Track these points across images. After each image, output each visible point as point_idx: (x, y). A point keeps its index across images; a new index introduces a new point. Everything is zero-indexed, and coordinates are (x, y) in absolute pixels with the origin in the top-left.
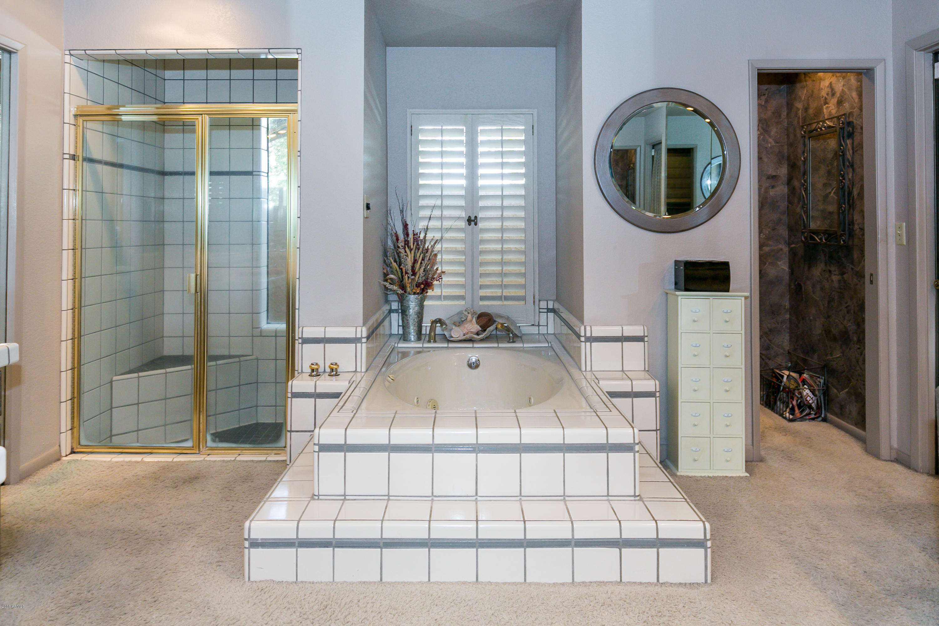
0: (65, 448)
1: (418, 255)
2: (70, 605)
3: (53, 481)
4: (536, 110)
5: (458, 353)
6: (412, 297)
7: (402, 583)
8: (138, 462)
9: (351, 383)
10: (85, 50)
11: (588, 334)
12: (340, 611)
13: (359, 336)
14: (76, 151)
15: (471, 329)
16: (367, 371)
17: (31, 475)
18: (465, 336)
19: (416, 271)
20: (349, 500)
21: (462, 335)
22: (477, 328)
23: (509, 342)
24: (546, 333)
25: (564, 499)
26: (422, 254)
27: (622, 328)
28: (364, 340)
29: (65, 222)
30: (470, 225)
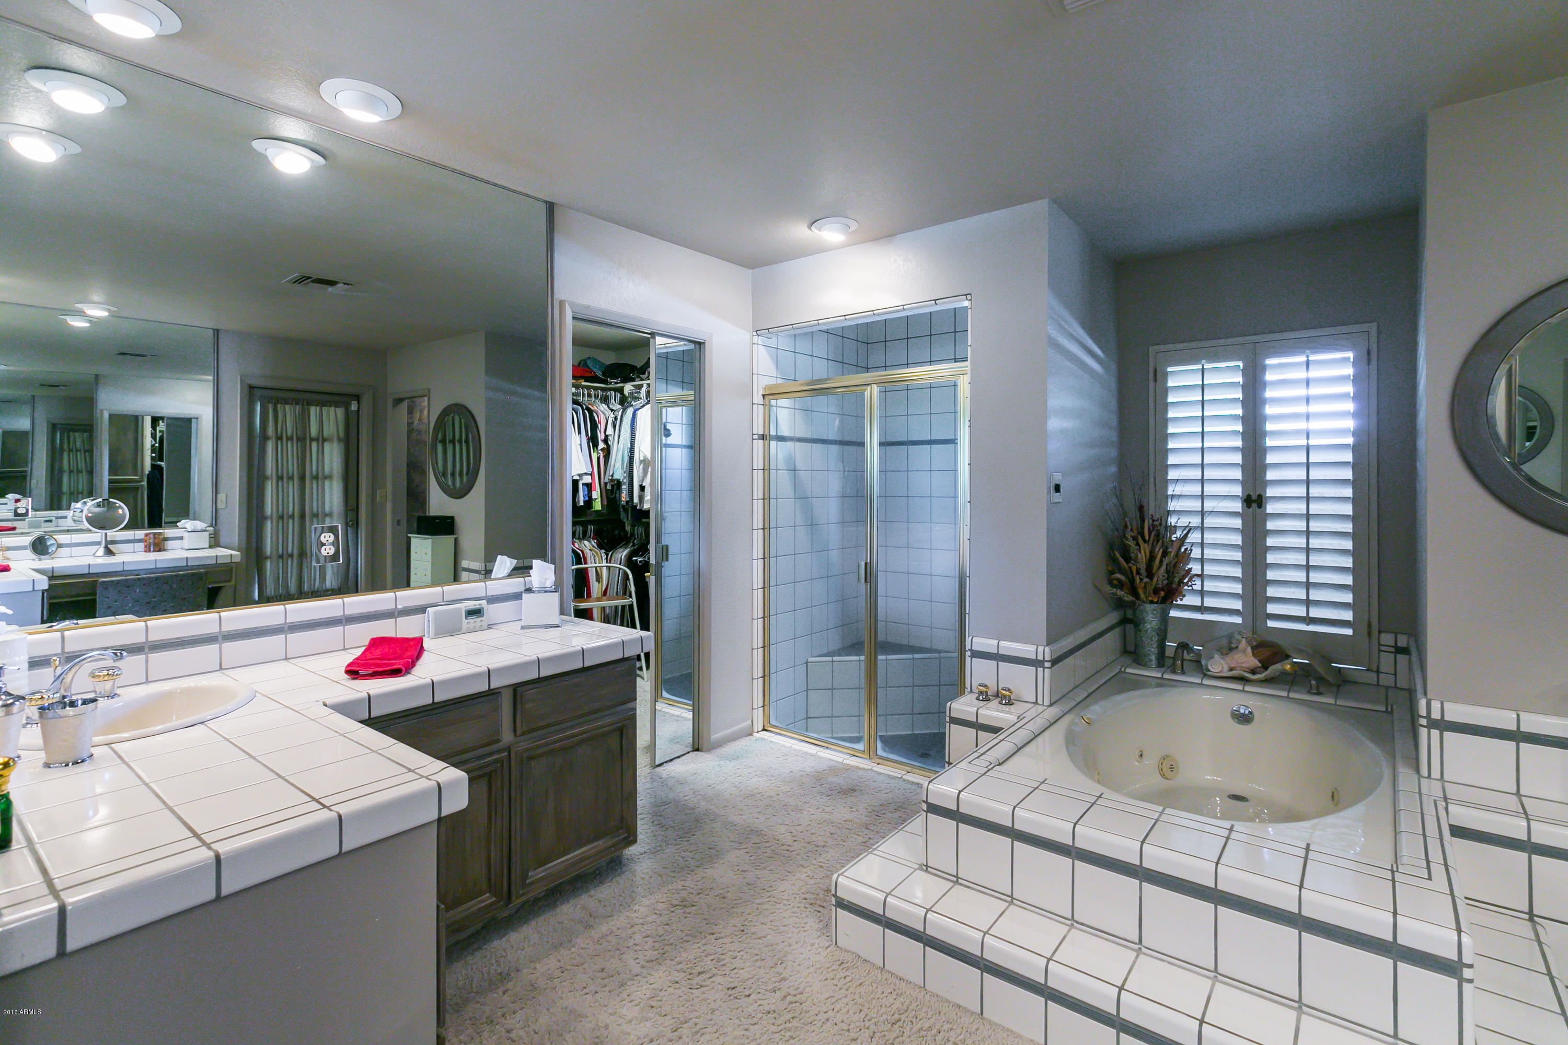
0: (758, 725)
1: (1157, 549)
2: (678, 903)
3: (734, 758)
4: (1375, 324)
5: (1219, 696)
6: (1149, 607)
7: (1008, 1030)
8: (812, 755)
9: (1020, 718)
10: (768, 329)
11: (1436, 715)
12: (910, 1037)
13: (1040, 658)
14: (765, 431)
15: (1243, 663)
16: (1051, 705)
17: (721, 746)
18: (1232, 672)
19: (1154, 571)
20: (961, 884)
21: (1226, 668)
22: (1254, 662)
23: (1309, 692)
24: (1393, 685)
25: (1300, 1007)
26: (1162, 550)
27: (1518, 716)
28: (1047, 664)
29: (755, 502)
30: (1249, 506)
